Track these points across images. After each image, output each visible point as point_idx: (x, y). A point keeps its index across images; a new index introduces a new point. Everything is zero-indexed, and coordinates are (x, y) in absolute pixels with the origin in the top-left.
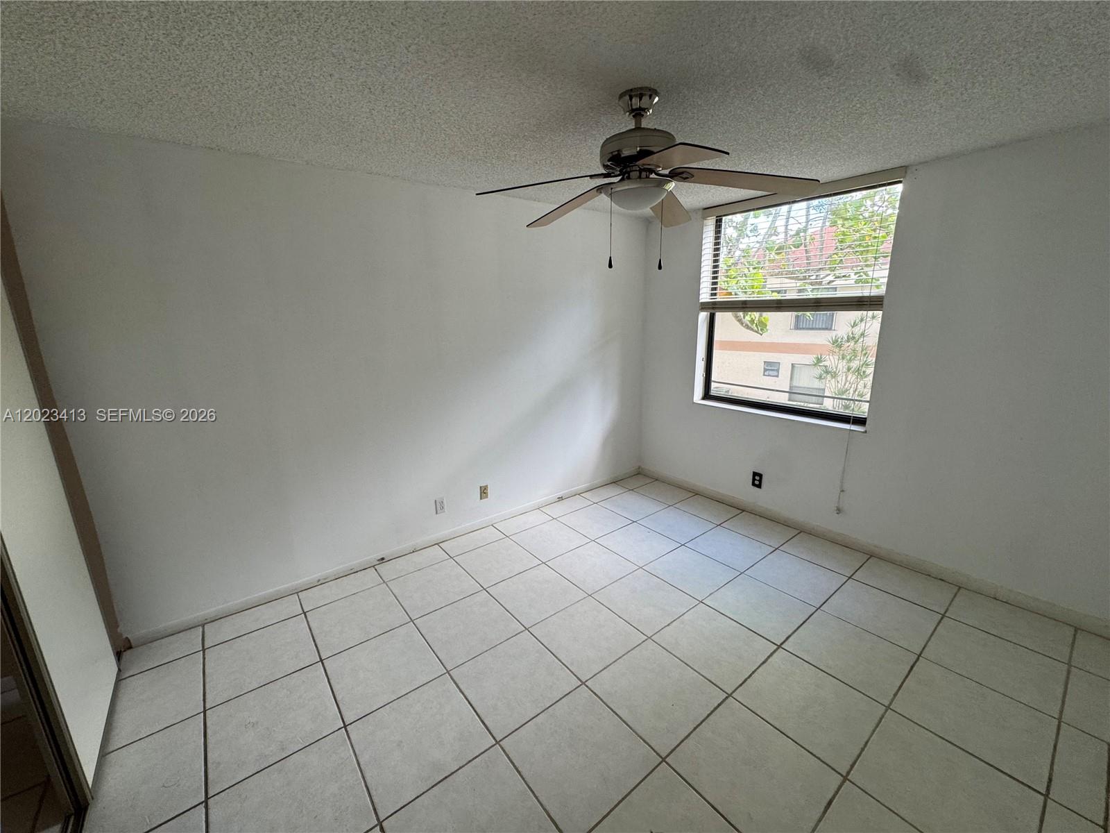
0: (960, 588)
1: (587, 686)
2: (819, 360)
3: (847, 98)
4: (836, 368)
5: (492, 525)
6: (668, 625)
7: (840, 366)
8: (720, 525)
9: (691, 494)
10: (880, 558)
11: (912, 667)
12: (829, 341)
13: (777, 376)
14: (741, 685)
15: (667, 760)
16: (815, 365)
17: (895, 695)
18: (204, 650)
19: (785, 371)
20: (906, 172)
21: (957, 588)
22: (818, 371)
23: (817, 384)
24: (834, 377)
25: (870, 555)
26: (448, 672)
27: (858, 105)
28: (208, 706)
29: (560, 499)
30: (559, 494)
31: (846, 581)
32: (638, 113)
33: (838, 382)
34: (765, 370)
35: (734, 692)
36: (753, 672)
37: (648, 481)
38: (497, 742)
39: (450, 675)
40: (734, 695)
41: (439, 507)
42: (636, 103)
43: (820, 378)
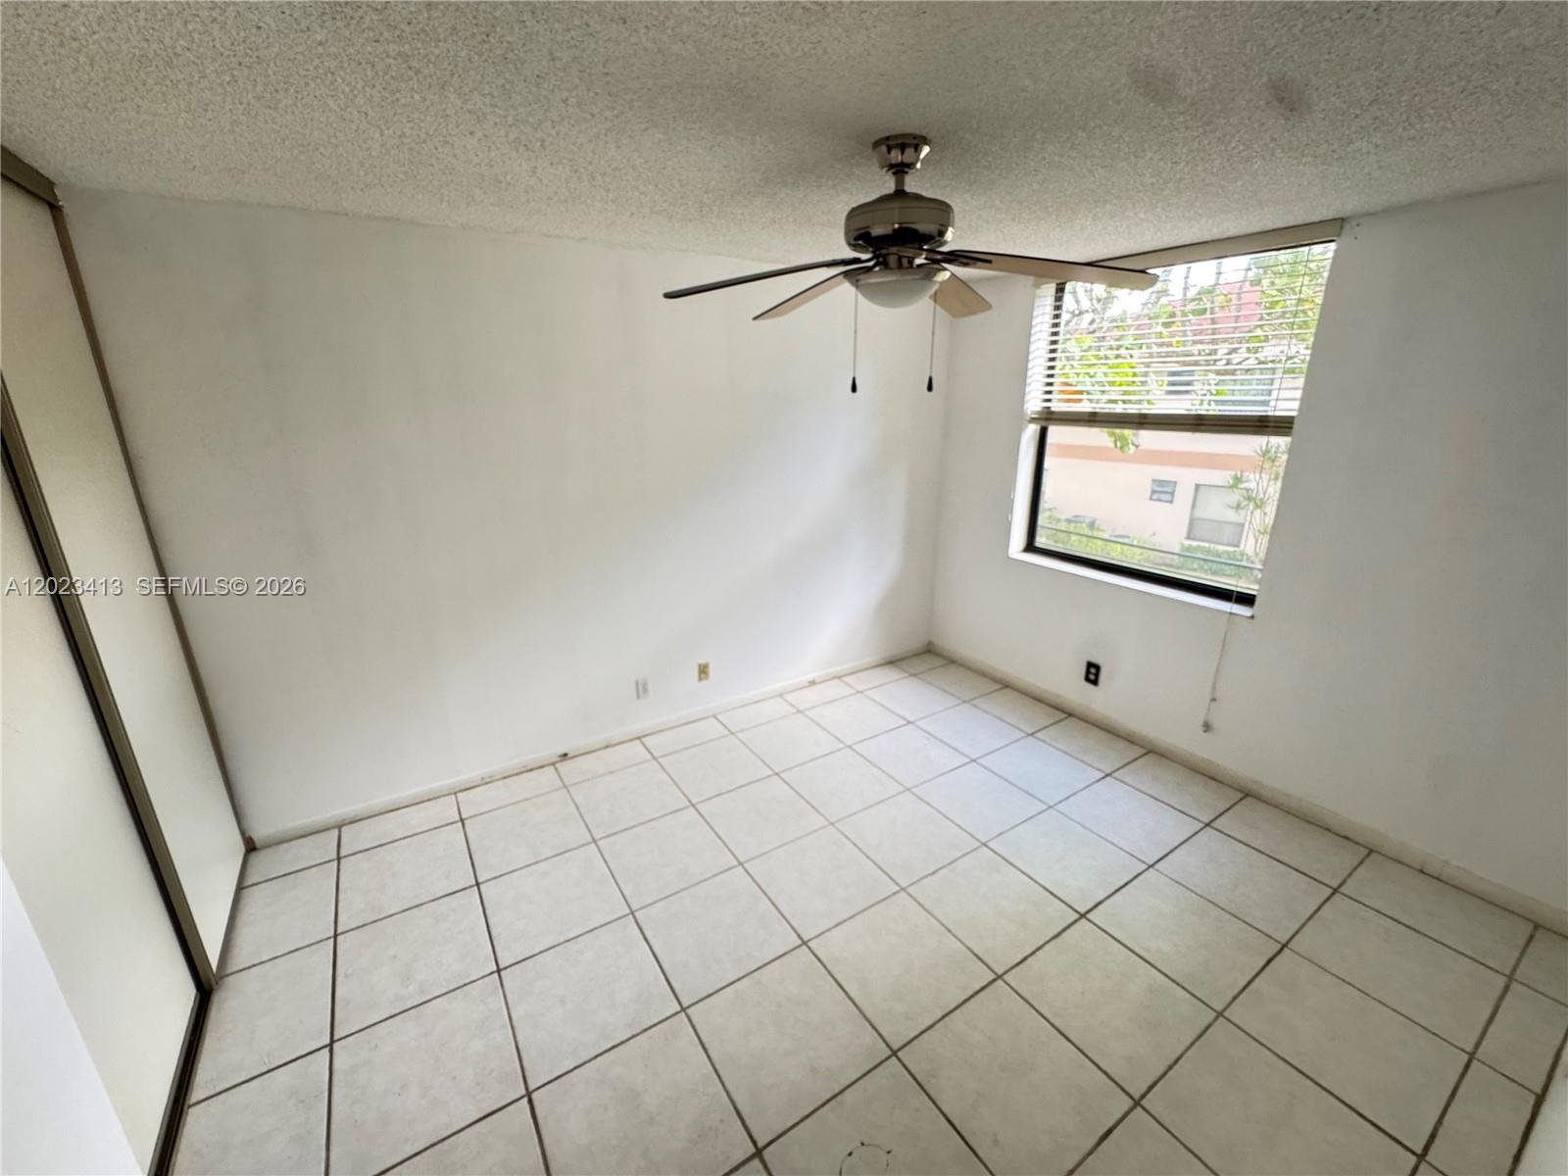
0: (1371, 851)
1: (809, 948)
2: (1238, 480)
3: (1219, 139)
4: (1265, 493)
5: (714, 716)
6: (933, 873)
7: (1271, 490)
8: (1032, 734)
9: (998, 686)
10: (1259, 798)
11: (1270, 961)
12: (1256, 452)
13: (1171, 502)
14: (1018, 964)
15: (900, 1054)
16: (1232, 487)
17: (1235, 998)
18: (339, 859)
19: (1184, 495)
20: (1342, 228)
21: (1367, 851)
22: (1235, 497)
23: (1231, 516)
24: (1260, 507)
25: (1247, 794)
26: (632, 913)
27: (1241, 148)
28: (339, 931)
29: (813, 683)
30: (810, 677)
31: (1200, 831)
32: (900, 170)
33: (1265, 514)
34: (1154, 492)
35: (1006, 972)
36: (1038, 949)
37: (939, 662)
38: (683, 1010)
39: (635, 917)
40: (1006, 977)
41: (641, 689)
42: (896, 156)
43: (1238, 507)
